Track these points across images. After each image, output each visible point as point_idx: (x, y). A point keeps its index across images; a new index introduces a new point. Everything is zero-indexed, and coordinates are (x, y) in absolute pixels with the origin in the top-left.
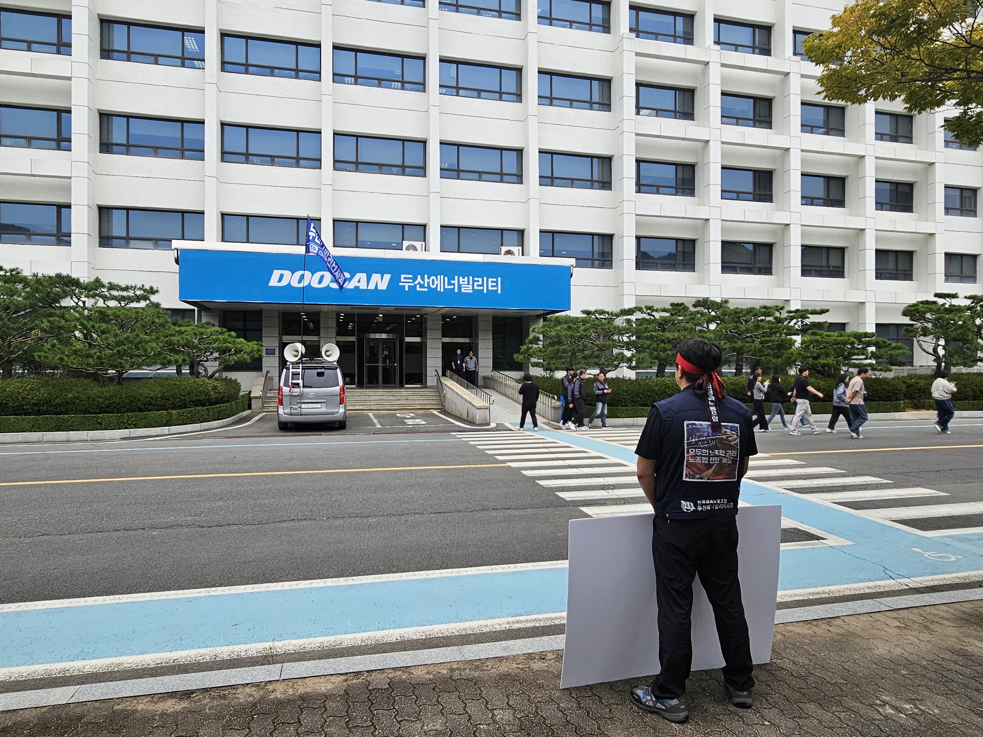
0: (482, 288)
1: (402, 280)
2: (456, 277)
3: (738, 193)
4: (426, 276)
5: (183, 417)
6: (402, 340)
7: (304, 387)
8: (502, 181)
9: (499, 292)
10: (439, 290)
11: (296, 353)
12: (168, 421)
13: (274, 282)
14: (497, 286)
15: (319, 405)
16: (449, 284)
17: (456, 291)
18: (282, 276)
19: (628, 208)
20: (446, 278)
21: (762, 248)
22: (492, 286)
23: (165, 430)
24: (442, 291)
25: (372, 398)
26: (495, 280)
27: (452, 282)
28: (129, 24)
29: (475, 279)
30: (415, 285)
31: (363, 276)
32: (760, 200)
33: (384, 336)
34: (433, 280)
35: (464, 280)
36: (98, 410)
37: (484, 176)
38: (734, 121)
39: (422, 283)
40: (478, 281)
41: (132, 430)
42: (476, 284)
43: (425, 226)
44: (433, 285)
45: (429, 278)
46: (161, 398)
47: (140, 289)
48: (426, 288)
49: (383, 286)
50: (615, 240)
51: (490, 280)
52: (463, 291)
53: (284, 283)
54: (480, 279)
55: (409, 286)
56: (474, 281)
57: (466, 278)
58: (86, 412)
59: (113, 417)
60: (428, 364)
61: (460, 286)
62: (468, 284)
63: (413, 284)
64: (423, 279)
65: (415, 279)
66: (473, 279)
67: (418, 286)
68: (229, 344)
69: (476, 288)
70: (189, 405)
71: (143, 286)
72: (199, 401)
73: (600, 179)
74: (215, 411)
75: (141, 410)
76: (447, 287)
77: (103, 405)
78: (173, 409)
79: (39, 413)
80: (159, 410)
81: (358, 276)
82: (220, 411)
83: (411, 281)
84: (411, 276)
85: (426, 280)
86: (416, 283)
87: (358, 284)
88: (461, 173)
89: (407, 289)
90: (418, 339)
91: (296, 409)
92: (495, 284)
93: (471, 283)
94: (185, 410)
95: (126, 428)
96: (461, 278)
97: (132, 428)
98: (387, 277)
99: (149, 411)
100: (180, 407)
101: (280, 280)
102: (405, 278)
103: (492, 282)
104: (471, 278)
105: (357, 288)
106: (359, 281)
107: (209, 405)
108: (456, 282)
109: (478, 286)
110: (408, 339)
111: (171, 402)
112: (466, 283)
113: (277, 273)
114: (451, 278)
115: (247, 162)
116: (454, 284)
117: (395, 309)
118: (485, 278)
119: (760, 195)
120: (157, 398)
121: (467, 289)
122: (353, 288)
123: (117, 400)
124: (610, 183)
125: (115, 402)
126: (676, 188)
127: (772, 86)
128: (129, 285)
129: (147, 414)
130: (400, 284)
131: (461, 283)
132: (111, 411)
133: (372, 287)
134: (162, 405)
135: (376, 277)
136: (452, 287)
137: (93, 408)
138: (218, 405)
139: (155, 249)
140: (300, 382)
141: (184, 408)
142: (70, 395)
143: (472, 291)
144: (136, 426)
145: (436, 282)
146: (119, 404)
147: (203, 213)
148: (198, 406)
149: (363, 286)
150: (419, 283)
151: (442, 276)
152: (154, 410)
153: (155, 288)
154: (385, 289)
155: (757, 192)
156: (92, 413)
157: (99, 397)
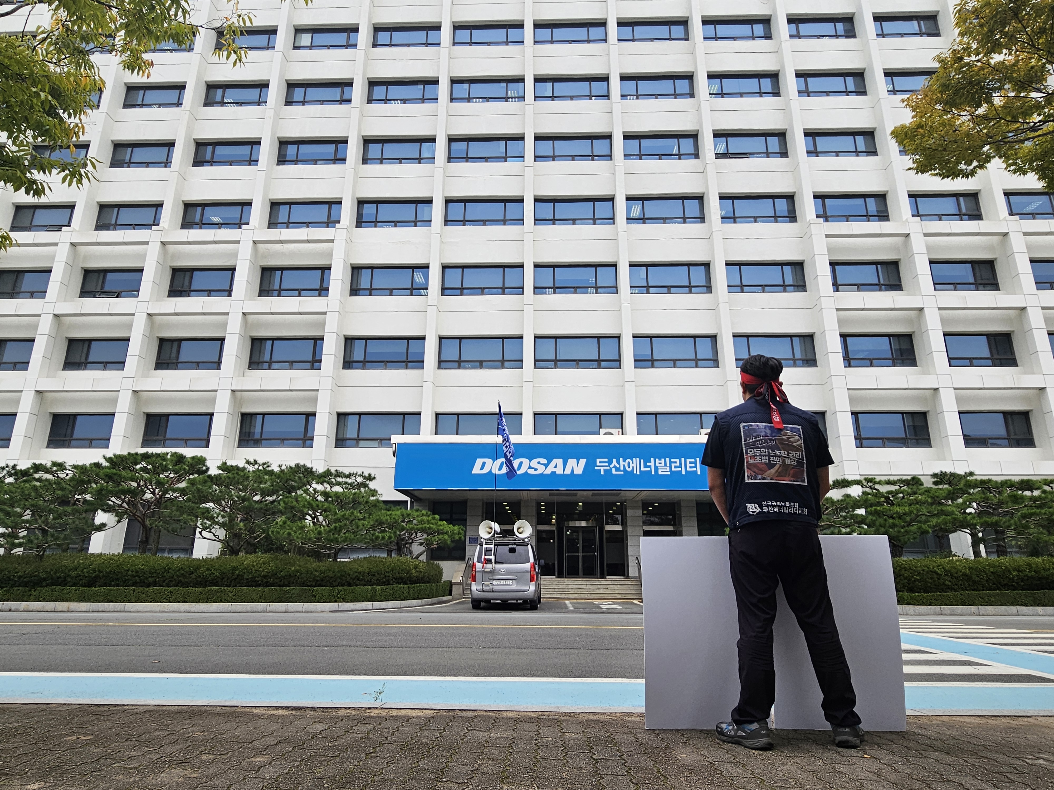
0: (680, 469)
1: (598, 464)
2: (652, 459)
3: (971, 359)
4: (621, 459)
5: (386, 593)
6: (602, 529)
7: (496, 563)
8: (697, 367)
9: (699, 473)
10: (635, 472)
11: (490, 530)
12: (372, 596)
13: (476, 470)
14: (696, 467)
15: (510, 582)
16: (646, 466)
17: (653, 473)
18: (484, 464)
19: (837, 382)
20: (642, 461)
21: (1015, 417)
22: (691, 467)
23: (369, 605)
24: (638, 473)
25: (570, 587)
26: (693, 460)
27: (648, 464)
28: (372, 268)
29: (672, 460)
30: (611, 469)
31: (560, 461)
32: (1001, 365)
33: (584, 524)
34: (629, 463)
35: (660, 462)
36: (314, 583)
37: (678, 363)
38: (952, 287)
39: (618, 466)
40: (676, 462)
41: (340, 604)
42: (673, 465)
43: (621, 414)
44: (629, 468)
45: (624, 461)
46: (368, 574)
47: (360, 476)
48: (621, 471)
49: (579, 470)
50: (828, 416)
51: (688, 461)
52: (660, 473)
53: (485, 471)
54: (678, 461)
55: (605, 470)
56: (671, 463)
57: (663, 460)
58: (303, 584)
59: (325, 590)
60: (630, 553)
61: (656, 468)
62: (666, 465)
63: (608, 468)
64: (618, 462)
65: (610, 462)
66: (670, 461)
67: (614, 469)
68: (431, 525)
69: (673, 469)
70: (391, 582)
71: (363, 473)
72: (401, 578)
73: (804, 357)
74: (416, 590)
75: (350, 585)
76: (643, 469)
77: (318, 579)
78: (377, 585)
79: (267, 585)
80: (365, 585)
81: (555, 461)
82: (420, 590)
83: (607, 464)
84: (606, 460)
85: (622, 463)
86: (611, 466)
87: (554, 470)
88: (655, 362)
89: (602, 473)
90: (619, 528)
91: (488, 585)
92: (693, 465)
93: (668, 464)
94: (388, 587)
95: (335, 601)
96: (657, 460)
97: (341, 602)
98: (583, 462)
99: (357, 585)
100: (384, 584)
101: (482, 468)
102: (600, 462)
103: (690, 463)
104: (668, 459)
105: (554, 473)
106: (556, 467)
107: (410, 584)
108: (652, 464)
109: (676, 467)
110: (608, 528)
111: (376, 578)
112: (663, 464)
113: (479, 462)
114: (647, 460)
115: (459, 367)
116: (650, 467)
117: (593, 495)
118: (683, 459)
119: (1000, 359)
120: (364, 572)
121: (664, 471)
122: (549, 473)
123: (331, 574)
124: (815, 360)
125: (328, 576)
126: (893, 359)
127: (991, 248)
128: (352, 472)
129: (354, 589)
130: (596, 468)
131: (657, 464)
132: (324, 584)
133: (568, 471)
134: (368, 581)
135: (572, 462)
136: (649, 469)
137: (310, 581)
138: (418, 585)
139: (379, 447)
140: (492, 557)
141: (387, 585)
142: (293, 568)
143: (669, 473)
144: (344, 600)
145: (631, 465)
146: (332, 577)
147: (419, 414)
148: (400, 583)
149: (559, 471)
150: (615, 467)
151: (638, 459)
152: (361, 585)
153: (373, 476)
154: (581, 473)
155: (995, 356)
156: (308, 586)
157: (316, 571)
